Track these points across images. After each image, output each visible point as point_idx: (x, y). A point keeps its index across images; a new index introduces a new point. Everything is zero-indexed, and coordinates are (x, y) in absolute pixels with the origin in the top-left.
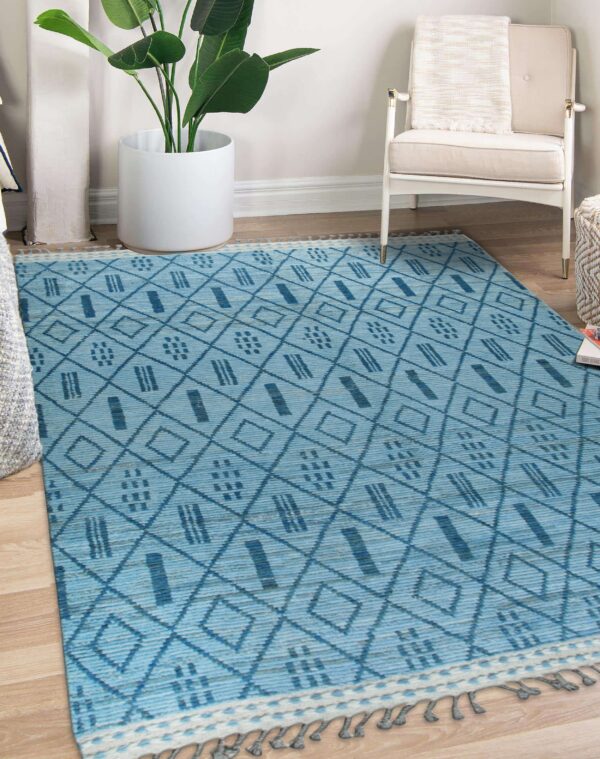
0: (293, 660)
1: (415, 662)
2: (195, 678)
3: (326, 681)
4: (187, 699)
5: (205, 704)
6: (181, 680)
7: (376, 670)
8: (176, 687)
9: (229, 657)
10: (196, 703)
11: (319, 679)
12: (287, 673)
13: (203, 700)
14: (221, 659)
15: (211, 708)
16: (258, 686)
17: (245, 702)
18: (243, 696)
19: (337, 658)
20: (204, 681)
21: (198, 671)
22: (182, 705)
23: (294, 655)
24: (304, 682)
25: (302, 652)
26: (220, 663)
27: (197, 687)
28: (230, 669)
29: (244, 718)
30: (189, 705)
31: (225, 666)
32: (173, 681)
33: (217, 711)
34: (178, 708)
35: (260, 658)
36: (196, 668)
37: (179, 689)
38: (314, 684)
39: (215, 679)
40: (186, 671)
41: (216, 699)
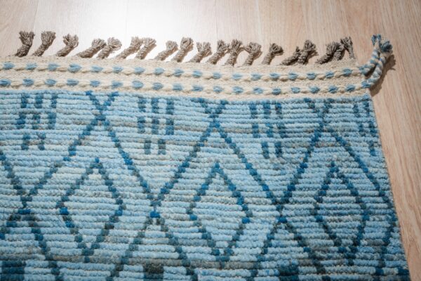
0: (164, 137)
1: (47, 103)
2: (264, 138)
3: (142, 102)
4: (273, 115)
5: (259, 104)
6: (278, 138)
7: (90, 102)
8: (283, 131)
9: (227, 157)
10: (266, 106)
11: (148, 106)
12: (176, 122)
13: (260, 109)
14: (236, 156)
15: (254, 98)
16: (206, 112)
17: (222, 97)
18: (224, 103)
19: (121, 128)
20: (255, 131)
21: (260, 146)
22: (278, 108)
23: (162, 143)
24: (163, 106)
25: (152, 145)
26: (237, 152)
27: (264, 125)
28: (229, 141)
29: (226, 80)
30: (273, 107)
31: (233, 146)
32: (285, 139)
33: (248, 93)
34: (283, 106)
35: (197, 148)
36: (261, 151)
37: (279, 128)
38: (154, 102)
39: (245, 132)
40: (272, 149)
41: (248, 107)
